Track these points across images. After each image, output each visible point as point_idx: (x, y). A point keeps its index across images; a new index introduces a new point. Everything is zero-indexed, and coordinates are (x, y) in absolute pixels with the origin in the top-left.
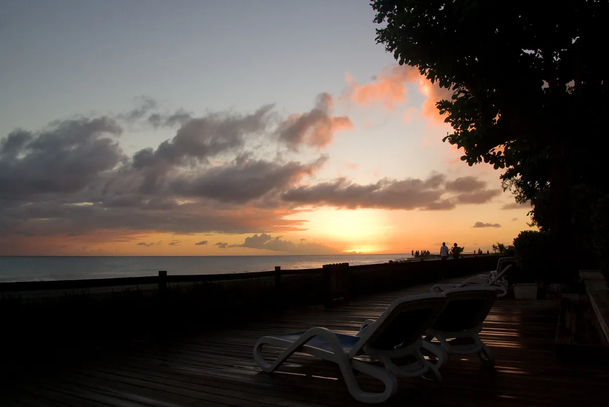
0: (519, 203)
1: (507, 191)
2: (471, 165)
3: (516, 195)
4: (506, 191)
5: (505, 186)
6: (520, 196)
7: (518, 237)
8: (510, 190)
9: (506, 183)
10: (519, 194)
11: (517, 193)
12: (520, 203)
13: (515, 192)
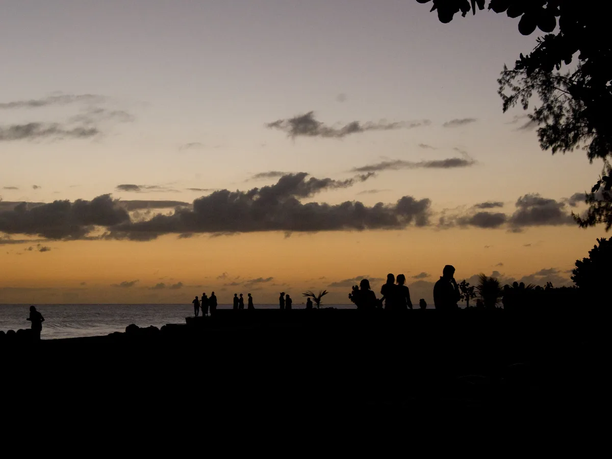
0: (550, 149)
1: (516, 108)
2: (445, 17)
3: (543, 125)
4: (510, 108)
5: (508, 92)
6: (554, 128)
7: (587, 256)
8: (525, 107)
9: (514, 82)
10: (551, 122)
11: (546, 118)
12: (554, 150)
13: (539, 112)
